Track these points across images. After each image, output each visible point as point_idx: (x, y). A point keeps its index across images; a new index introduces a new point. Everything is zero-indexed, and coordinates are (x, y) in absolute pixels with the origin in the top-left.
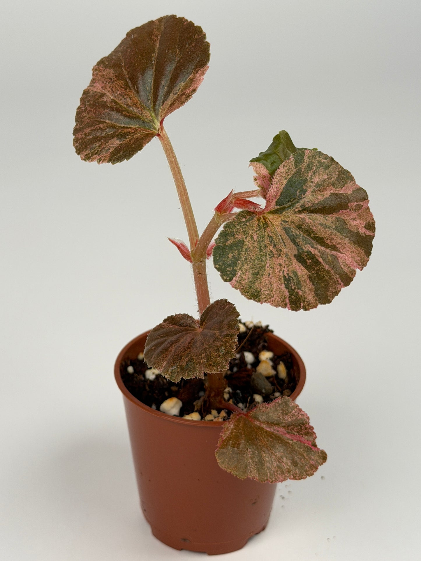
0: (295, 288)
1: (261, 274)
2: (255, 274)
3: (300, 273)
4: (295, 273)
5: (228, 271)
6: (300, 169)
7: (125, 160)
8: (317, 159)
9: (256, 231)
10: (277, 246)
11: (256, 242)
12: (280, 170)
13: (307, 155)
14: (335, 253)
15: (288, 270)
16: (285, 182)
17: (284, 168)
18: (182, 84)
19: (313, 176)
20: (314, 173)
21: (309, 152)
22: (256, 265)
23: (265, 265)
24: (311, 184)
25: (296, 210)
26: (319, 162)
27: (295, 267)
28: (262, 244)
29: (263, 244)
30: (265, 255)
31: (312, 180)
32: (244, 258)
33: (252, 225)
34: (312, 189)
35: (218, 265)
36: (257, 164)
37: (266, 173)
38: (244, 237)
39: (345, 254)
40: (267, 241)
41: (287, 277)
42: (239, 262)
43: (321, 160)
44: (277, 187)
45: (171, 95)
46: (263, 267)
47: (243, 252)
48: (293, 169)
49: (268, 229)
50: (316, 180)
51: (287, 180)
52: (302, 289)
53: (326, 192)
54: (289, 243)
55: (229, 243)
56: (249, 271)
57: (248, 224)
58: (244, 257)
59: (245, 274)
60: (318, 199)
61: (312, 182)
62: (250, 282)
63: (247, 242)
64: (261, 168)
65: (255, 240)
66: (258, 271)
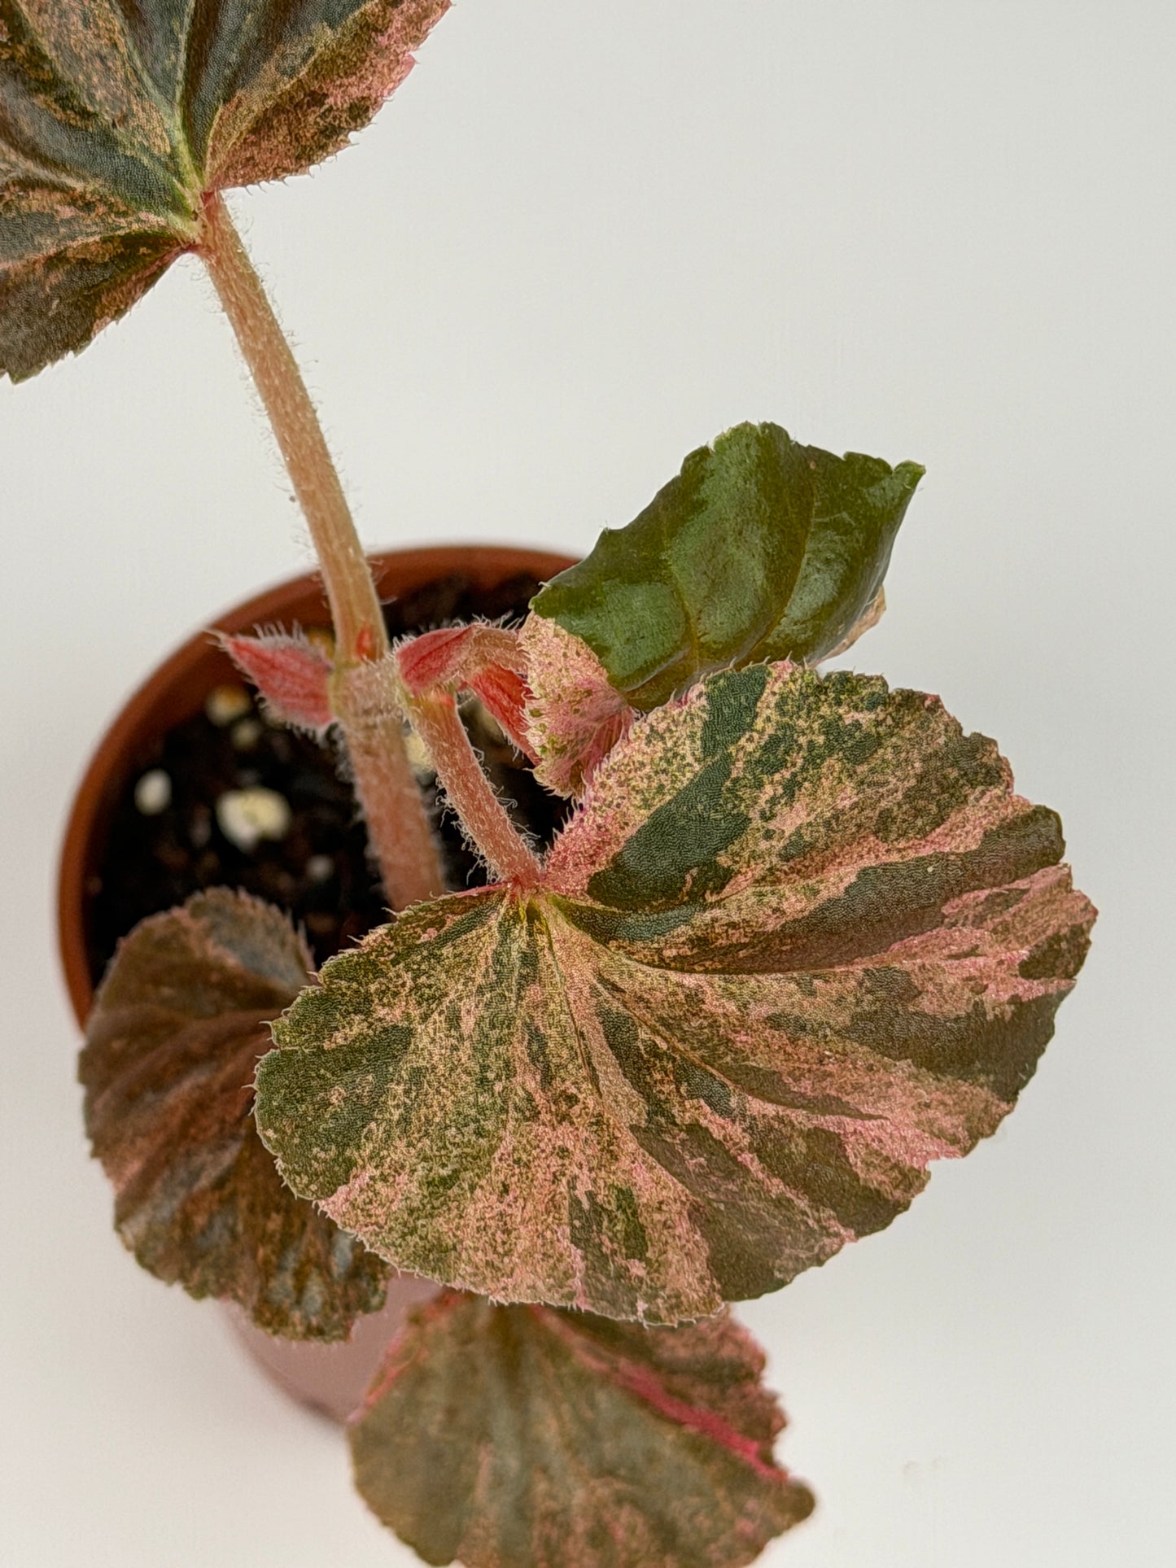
0: (614, 1252)
1: (466, 1186)
2: (438, 1186)
3: (646, 1194)
4: (625, 1197)
5: (316, 1158)
6: (728, 760)
7: (7, 375)
8: (825, 710)
9: (480, 990)
10: (557, 1082)
11: (467, 1044)
12: (628, 751)
13: (776, 690)
14: (829, 1122)
15: (594, 1181)
16: (640, 818)
17: (649, 743)
18: (325, 37)
19: (783, 801)
20: (791, 789)
21: (792, 674)
22: (449, 1146)
23: (492, 1149)
24: (764, 845)
25: (669, 953)
26: (831, 728)
27: (630, 1172)
28: (492, 1058)
29: (497, 1056)
30: (497, 1107)
31: (773, 822)
32: (401, 1110)
33: (465, 956)
34: (759, 870)
35: (276, 1131)
36: (556, 635)
37: (595, 677)
38: (415, 1013)
39: (886, 1119)
40: (519, 1050)
41: (586, 1205)
42: (373, 1125)
43: (840, 718)
44: (599, 827)
45: (269, 69)
46: (477, 1160)
47: (398, 1083)
48: (690, 759)
49: (533, 992)
50: (792, 820)
51: (653, 809)
52: (649, 1254)
53: (832, 875)
54: (614, 1081)
55: (340, 1041)
56: (413, 1171)
57: (447, 951)
58: (398, 1106)
59: (391, 1179)
60: (784, 913)
61: (768, 835)
62: (411, 1211)
63: (426, 1040)
64: (571, 653)
65: (466, 1033)
66: (455, 1171)
